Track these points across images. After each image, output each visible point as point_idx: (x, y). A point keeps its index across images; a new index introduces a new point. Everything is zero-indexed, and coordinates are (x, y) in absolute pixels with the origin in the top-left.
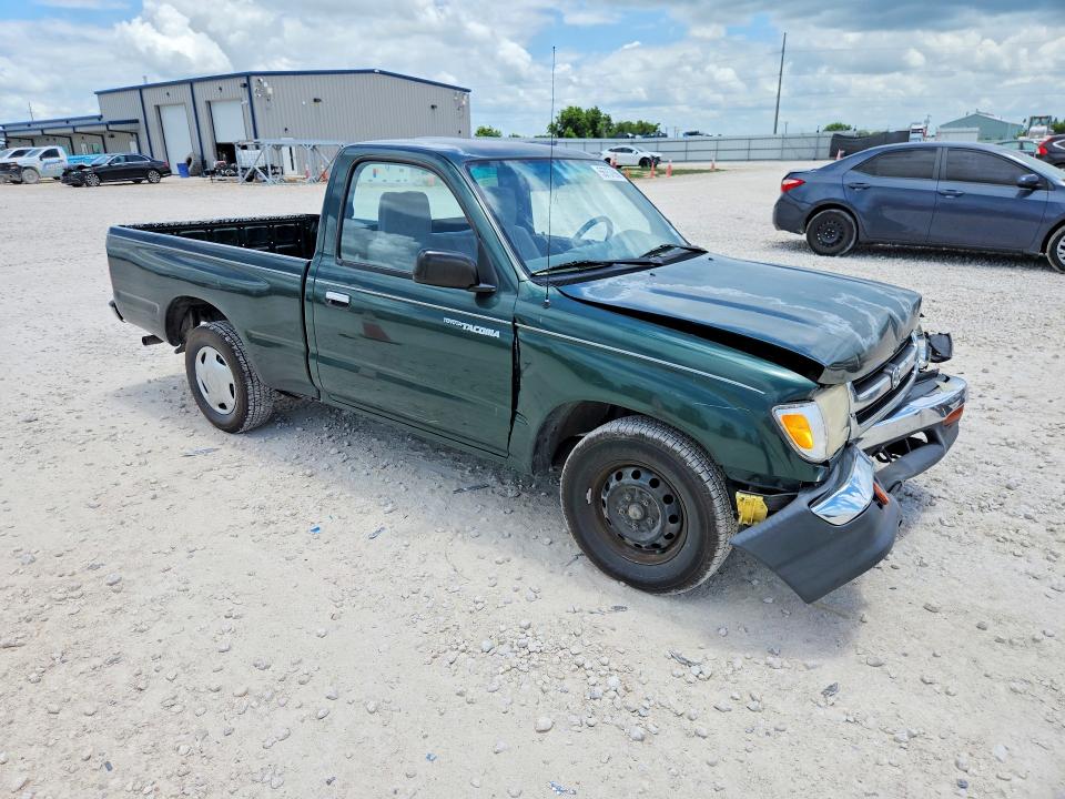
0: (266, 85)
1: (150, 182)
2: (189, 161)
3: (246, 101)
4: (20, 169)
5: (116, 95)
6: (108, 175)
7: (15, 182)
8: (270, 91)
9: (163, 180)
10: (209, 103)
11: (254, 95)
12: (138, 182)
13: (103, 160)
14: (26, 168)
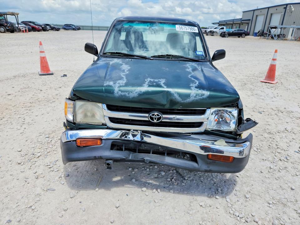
0: (292, 7)
1: (242, 37)
2: (259, 32)
3: (283, 13)
4: (214, 32)
5: (248, 12)
6: (231, 35)
7: (212, 35)
8: (293, 9)
9: (246, 37)
10: (272, 14)
11: (287, 11)
12: (239, 37)
13: (231, 31)
14: (215, 32)
